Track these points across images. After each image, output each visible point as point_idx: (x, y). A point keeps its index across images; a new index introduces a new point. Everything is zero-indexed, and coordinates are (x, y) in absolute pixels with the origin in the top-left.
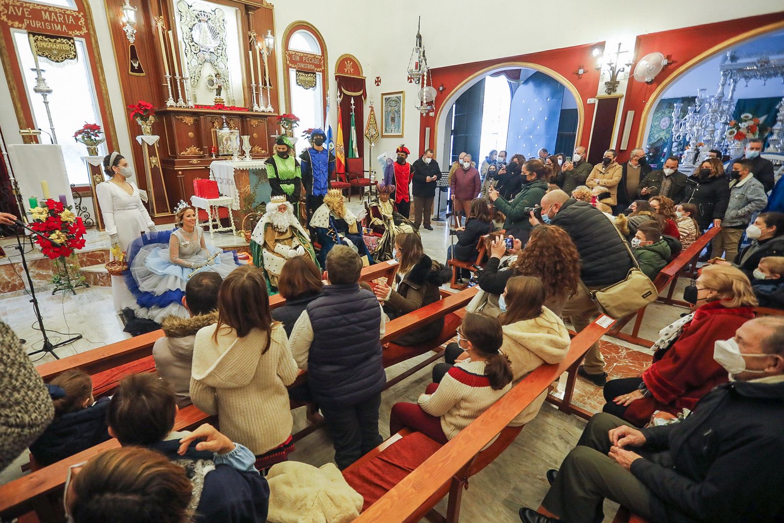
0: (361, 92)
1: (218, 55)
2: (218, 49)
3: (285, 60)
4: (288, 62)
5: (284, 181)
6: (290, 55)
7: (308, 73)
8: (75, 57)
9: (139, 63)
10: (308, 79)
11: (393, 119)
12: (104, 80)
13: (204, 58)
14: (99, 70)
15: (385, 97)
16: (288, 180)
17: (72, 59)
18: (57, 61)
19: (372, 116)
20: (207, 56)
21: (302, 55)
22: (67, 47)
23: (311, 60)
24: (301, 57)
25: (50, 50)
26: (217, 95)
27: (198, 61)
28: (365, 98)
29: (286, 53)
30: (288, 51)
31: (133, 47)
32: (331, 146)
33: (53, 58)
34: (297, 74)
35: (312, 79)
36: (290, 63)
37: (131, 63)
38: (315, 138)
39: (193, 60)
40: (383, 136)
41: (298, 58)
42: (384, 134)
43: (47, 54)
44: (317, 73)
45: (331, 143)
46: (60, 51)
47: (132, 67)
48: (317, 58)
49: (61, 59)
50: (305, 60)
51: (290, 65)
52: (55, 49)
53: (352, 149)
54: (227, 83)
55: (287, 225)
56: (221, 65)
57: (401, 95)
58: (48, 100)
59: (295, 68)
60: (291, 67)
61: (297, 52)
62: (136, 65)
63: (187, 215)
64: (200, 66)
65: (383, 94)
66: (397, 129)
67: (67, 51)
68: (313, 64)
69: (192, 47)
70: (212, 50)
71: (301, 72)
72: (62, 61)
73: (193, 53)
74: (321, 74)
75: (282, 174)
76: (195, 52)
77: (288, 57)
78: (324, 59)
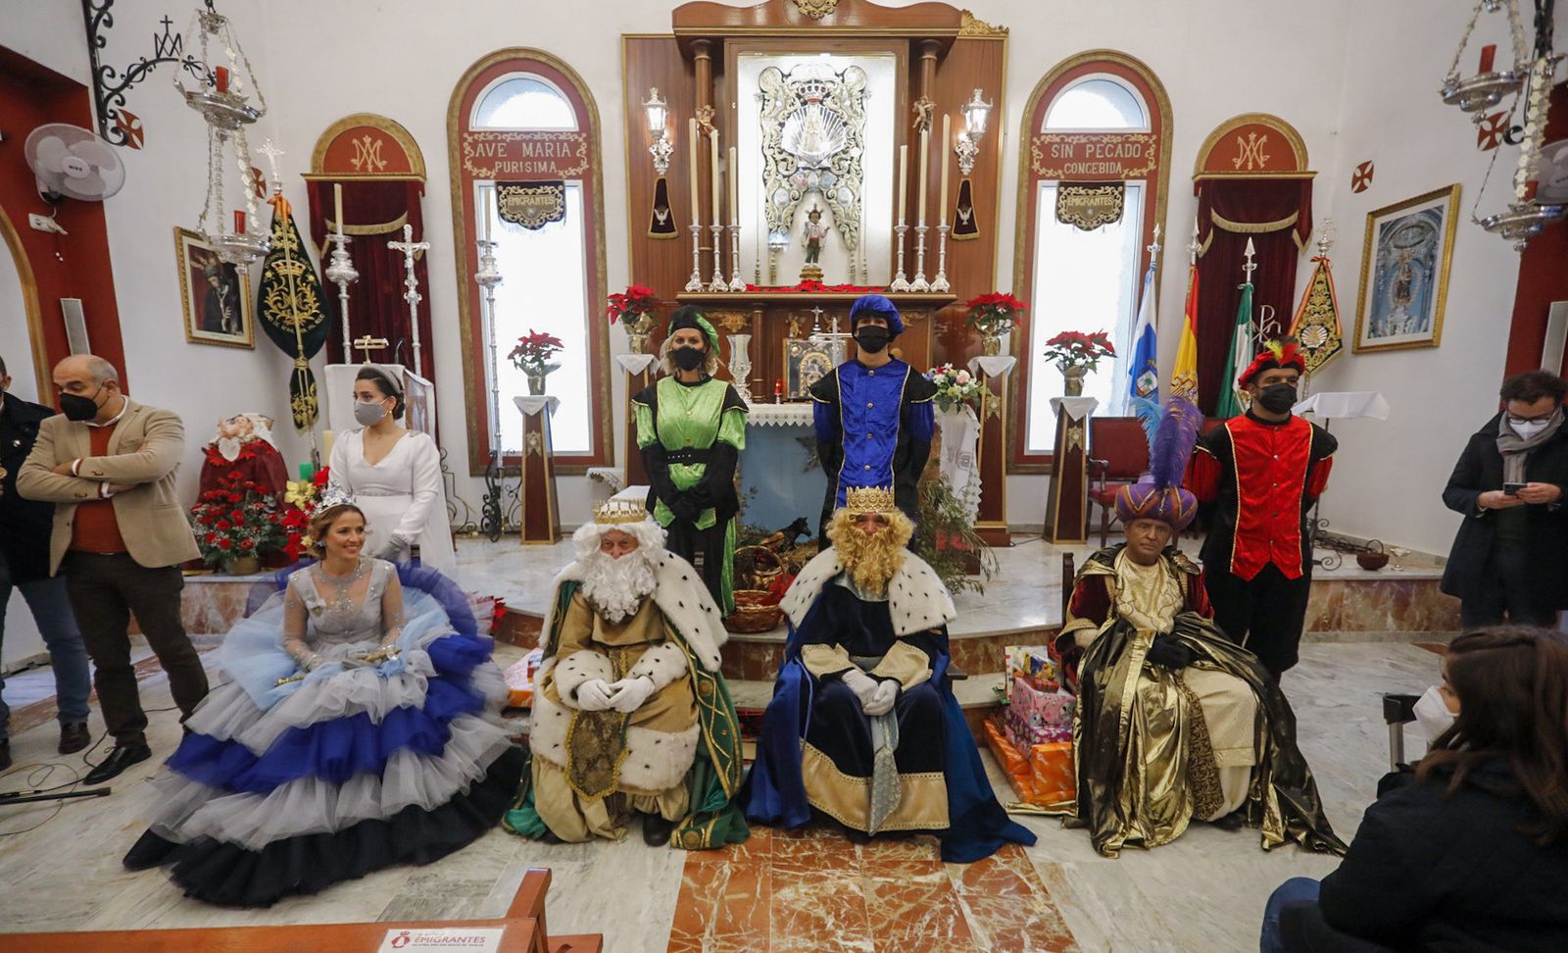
0: (1293, 218)
1: (840, 173)
2: (841, 159)
3: (1027, 157)
4: (1036, 166)
5: (677, 452)
6: (1045, 148)
7: (1097, 186)
8: (561, 217)
9: (669, 213)
10: (1097, 201)
11: (1403, 291)
12: (604, 253)
13: (804, 183)
14: (598, 236)
15: (1380, 221)
16: (687, 450)
17: (556, 220)
18: (533, 228)
19: (1320, 287)
20: (813, 179)
21: (1084, 140)
22: (551, 200)
23: (1111, 151)
24: (1080, 149)
25: (524, 208)
26: (808, 261)
27: (789, 191)
28: (1306, 236)
29: (1032, 143)
30: (1039, 135)
31: (662, 183)
32: (1148, 381)
33: (527, 224)
34: (1060, 194)
35: (1108, 201)
36: (1042, 166)
37: (655, 215)
38: (860, 325)
39: (781, 191)
40: (1360, 351)
41: (1070, 151)
42: (1365, 342)
43: (519, 216)
44: (1128, 182)
45: (1150, 374)
46: (539, 208)
47: (656, 221)
48: (1133, 143)
49: (539, 223)
50: (1093, 155)
51: (1043, 171)
52: (532, 206)
53: (1232, 390)
54: (854, 234)
55: (630, 600)
56: (845, 195)
57: (1444, 201)
58: (494, 297)
59: (1058, 177)
60: (1043, 177)
61: (1068, 135)
62: (662, 218)
63: (340, 527)
64: (793, 203)
65: (1375, 214)
66: (1415, 320)
67: (551, 207)
68: (1115, 160)
69: (782, 165)
70: (826, 163)
71: (1073, 185)
72: (540, 227)
73: (780, 177)
74: (1143, 183)
75: (671, 430)
76: (786, 173)
77: (1036, 152)
78: (1157, 142)
